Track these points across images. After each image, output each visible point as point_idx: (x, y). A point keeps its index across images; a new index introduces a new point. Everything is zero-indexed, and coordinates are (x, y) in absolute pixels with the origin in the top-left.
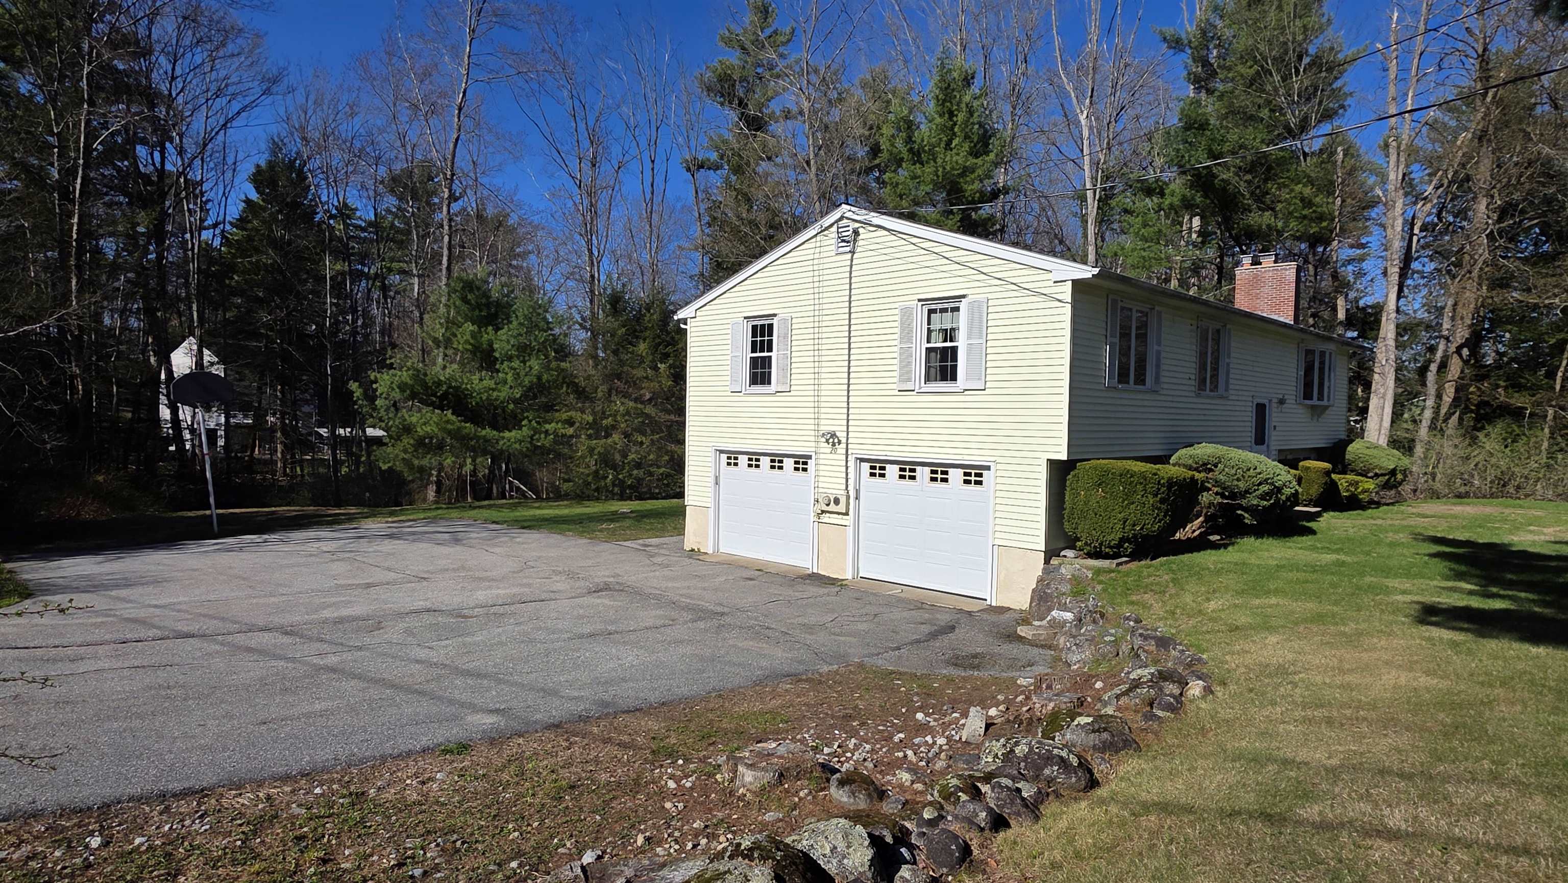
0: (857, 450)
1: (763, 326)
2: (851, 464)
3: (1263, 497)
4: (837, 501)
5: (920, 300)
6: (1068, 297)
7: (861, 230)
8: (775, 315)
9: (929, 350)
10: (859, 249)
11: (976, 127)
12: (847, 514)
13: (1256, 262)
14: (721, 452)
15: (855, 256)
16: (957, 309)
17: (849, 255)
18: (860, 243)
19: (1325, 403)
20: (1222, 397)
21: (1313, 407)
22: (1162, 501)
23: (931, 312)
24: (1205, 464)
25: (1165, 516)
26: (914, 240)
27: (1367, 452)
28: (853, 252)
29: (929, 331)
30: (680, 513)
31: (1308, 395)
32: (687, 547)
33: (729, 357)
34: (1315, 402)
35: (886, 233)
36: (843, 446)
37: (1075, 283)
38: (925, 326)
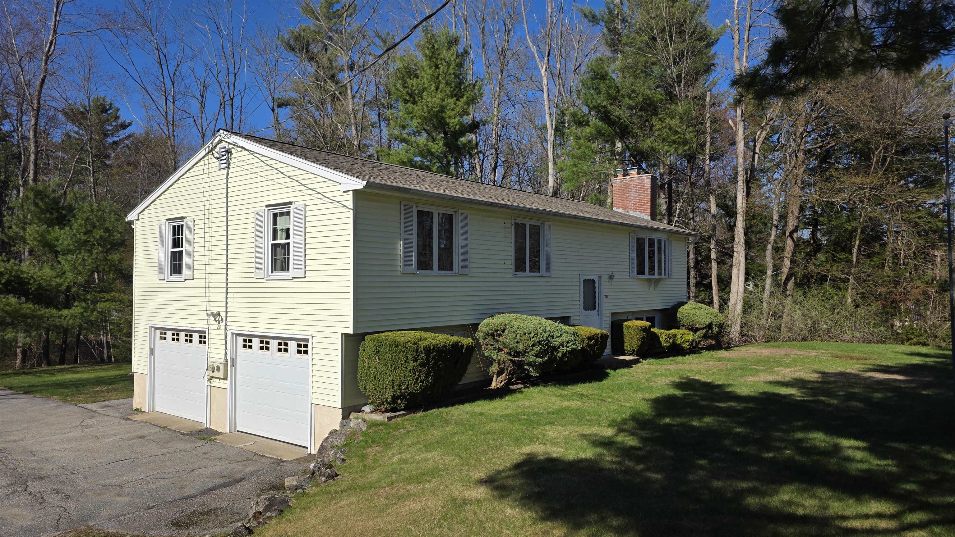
0: (233, 327)
1: (179, 226)
2: (229, 338)
3: (537, 355)
4: (218, 369)
5: (267, 206)
6: (350, 204)
7: (233, 151)
8: (184, 218)
9: (274, 246)
10: (232, 166)
11: (453, 76)
12: (225, 379)
13: (626, 174)
14: (157, 328)
15: (230, 171)
16: (288, 213)
17: (225, 171)
18: (233, 161)
19: (656, 276)
20: (543, 276)
21: (649, 280)
22: (422, 365)
23: (275, 215)
24: (496, 331)
25: (427, 377)
26: (263, 159)
27: (693, 312)
28: (228, 168)
29: (275, 231)
30: (129, 379)
31: (641, 272)
32: (134, 408)
33: (157, 252)
34: (647, 276)
35: (247, 153)
36: (224, 323)
37: (354, 191)
38: (271, 227)
